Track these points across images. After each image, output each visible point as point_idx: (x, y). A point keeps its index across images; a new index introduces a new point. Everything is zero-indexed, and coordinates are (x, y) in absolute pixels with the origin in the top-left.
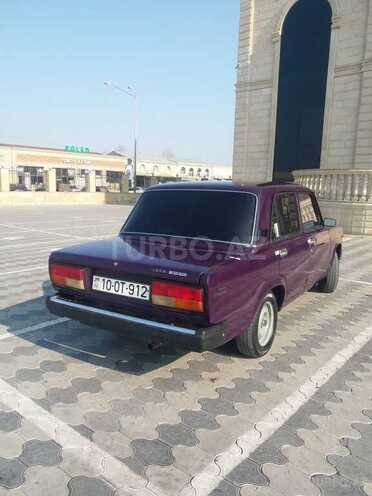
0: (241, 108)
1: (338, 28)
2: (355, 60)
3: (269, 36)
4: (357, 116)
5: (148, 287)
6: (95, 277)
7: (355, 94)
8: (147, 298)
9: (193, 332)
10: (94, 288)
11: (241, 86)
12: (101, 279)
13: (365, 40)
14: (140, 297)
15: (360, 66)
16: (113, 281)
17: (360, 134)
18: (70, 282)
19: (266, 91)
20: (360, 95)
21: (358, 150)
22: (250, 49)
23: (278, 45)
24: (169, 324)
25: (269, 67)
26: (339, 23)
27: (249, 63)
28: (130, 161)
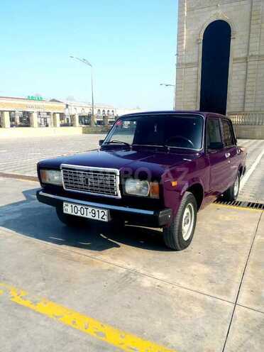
0: (179, 78)
1: (234, 38)
2: (243, 55)
3: (195, 40)
4: (245, 83)
7: (244, 72)
11: (179, 65)
13: (249, 45)
15: (246, 58)
17: (247, 92)
19: (194, 69)
20: (247, 73)
21: (246, 101)
22: (184, 45)
23: (201, 45)
25: (196, 55)
26: (235, 36)
27: (184, 53)
28: (67, 106)
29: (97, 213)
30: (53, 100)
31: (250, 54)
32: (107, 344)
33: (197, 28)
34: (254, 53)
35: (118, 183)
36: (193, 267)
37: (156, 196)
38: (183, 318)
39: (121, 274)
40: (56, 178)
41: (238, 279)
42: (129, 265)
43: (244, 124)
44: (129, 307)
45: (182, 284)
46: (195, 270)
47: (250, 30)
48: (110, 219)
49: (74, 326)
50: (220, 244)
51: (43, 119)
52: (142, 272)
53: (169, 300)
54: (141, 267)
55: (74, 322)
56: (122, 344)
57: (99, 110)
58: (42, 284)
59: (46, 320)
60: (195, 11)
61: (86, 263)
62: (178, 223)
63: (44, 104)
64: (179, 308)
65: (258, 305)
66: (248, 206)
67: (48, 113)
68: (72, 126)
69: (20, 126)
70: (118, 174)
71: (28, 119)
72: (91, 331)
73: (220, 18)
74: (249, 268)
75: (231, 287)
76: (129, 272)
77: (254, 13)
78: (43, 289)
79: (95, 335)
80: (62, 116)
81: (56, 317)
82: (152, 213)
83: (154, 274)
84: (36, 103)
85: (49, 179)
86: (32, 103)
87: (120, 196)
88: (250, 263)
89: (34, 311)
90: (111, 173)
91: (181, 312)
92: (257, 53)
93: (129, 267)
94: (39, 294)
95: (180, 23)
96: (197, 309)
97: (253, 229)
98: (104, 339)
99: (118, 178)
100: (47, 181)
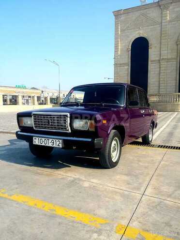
2: (157, 59)
3: (126, 49)
4: (159, 76)
7: (158, 69)
11: (116, 65)
13: (160, 52)
15: (159, 61)
17: (161, 82)
19: (126, 67)
20: (160, 70)
21: (160, 87)
22: (119, 52)
23: (130, 52)
25: (127, 59)
26: (151, 47)
27: (119, 57)
28: (42, 92)
29: (55, 142)
30: (33, 88)
31: (162, 58)
32: (56, 215)
33: (126, 41)
34: (164, 57)
35: (69, 122)
36: (118, 177)
37: (93, 130)
38: (108, 202)
39: (70, 180)
40: (29, 122)
41: (146, 183)
42: (75, 175)
43: (159, 102)
44: (73, 196)
45: (110, 185)
46: (119, 178)
47: (161, 43)
48: (63, 146)
49: (36, 207)
50: (137, 165)
51: (26, 101)
52: (84, 179)
53: (99, 193)
54: (83, 177)
55: (36, 205)
56: (66, 215)
57: (64, 95)
58: (17, 186)
59: (17, 204)
60: (126, 31)
61: (47, 175)
62: (108, 149)
63: (27, 90)
64: (106, 197)
65: (157, 195)
66: (159, 147)
67: (30, 97)
68: (45, 104)
69: (10, 104)
70: (69, 116)
71: (16, 100)
72: (46, 209)
73: (142, 36)
74: (154, 177)
75: (141, 187)
76: (75, 179)
77: (163, 32)
78: (17, 188)
79: (49, 210)
80: (39, 98)
81: (24, 202)
82: (90, 140)
83: (92, 180)
84: (21, 90)
85: (25, 124)
86: (19, 90)
87: (70, 131)
88: (156, 174)
89: (10, 200)
90: (64, 116)
91: (107, 199)
92: (166, 57)
93: (75, 177)
94: (14, 191)
95: (116, 38)
96: (118, 197)
97: (160, 158)
98: (54, 212)
99: (69, 119)
100: (23, 125)
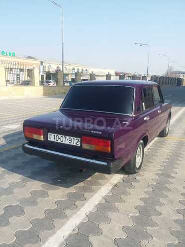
5: (79, 139)
6: (49, 134)
8: (79, 145)
9: (106, 164)
10: (49, 139)
12: (53, 134)
14: (75, 144)
16: (60, 136)
18: (35, 137)
24: (92, 159)
